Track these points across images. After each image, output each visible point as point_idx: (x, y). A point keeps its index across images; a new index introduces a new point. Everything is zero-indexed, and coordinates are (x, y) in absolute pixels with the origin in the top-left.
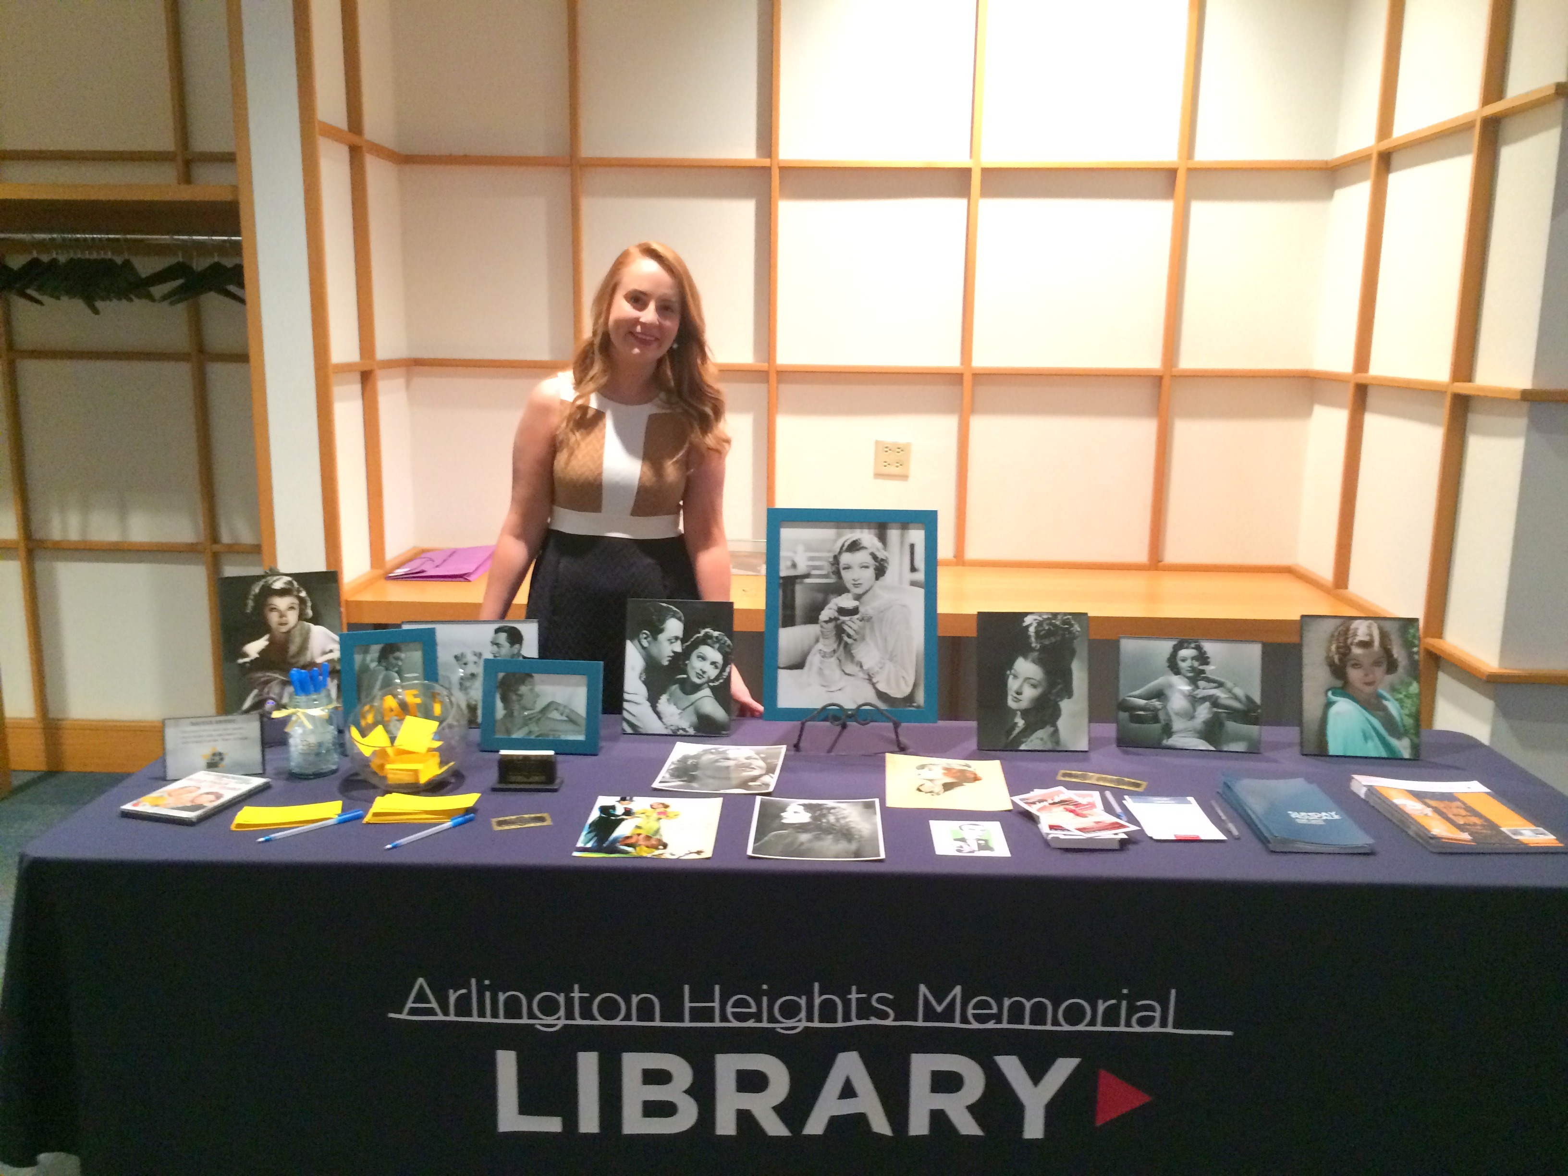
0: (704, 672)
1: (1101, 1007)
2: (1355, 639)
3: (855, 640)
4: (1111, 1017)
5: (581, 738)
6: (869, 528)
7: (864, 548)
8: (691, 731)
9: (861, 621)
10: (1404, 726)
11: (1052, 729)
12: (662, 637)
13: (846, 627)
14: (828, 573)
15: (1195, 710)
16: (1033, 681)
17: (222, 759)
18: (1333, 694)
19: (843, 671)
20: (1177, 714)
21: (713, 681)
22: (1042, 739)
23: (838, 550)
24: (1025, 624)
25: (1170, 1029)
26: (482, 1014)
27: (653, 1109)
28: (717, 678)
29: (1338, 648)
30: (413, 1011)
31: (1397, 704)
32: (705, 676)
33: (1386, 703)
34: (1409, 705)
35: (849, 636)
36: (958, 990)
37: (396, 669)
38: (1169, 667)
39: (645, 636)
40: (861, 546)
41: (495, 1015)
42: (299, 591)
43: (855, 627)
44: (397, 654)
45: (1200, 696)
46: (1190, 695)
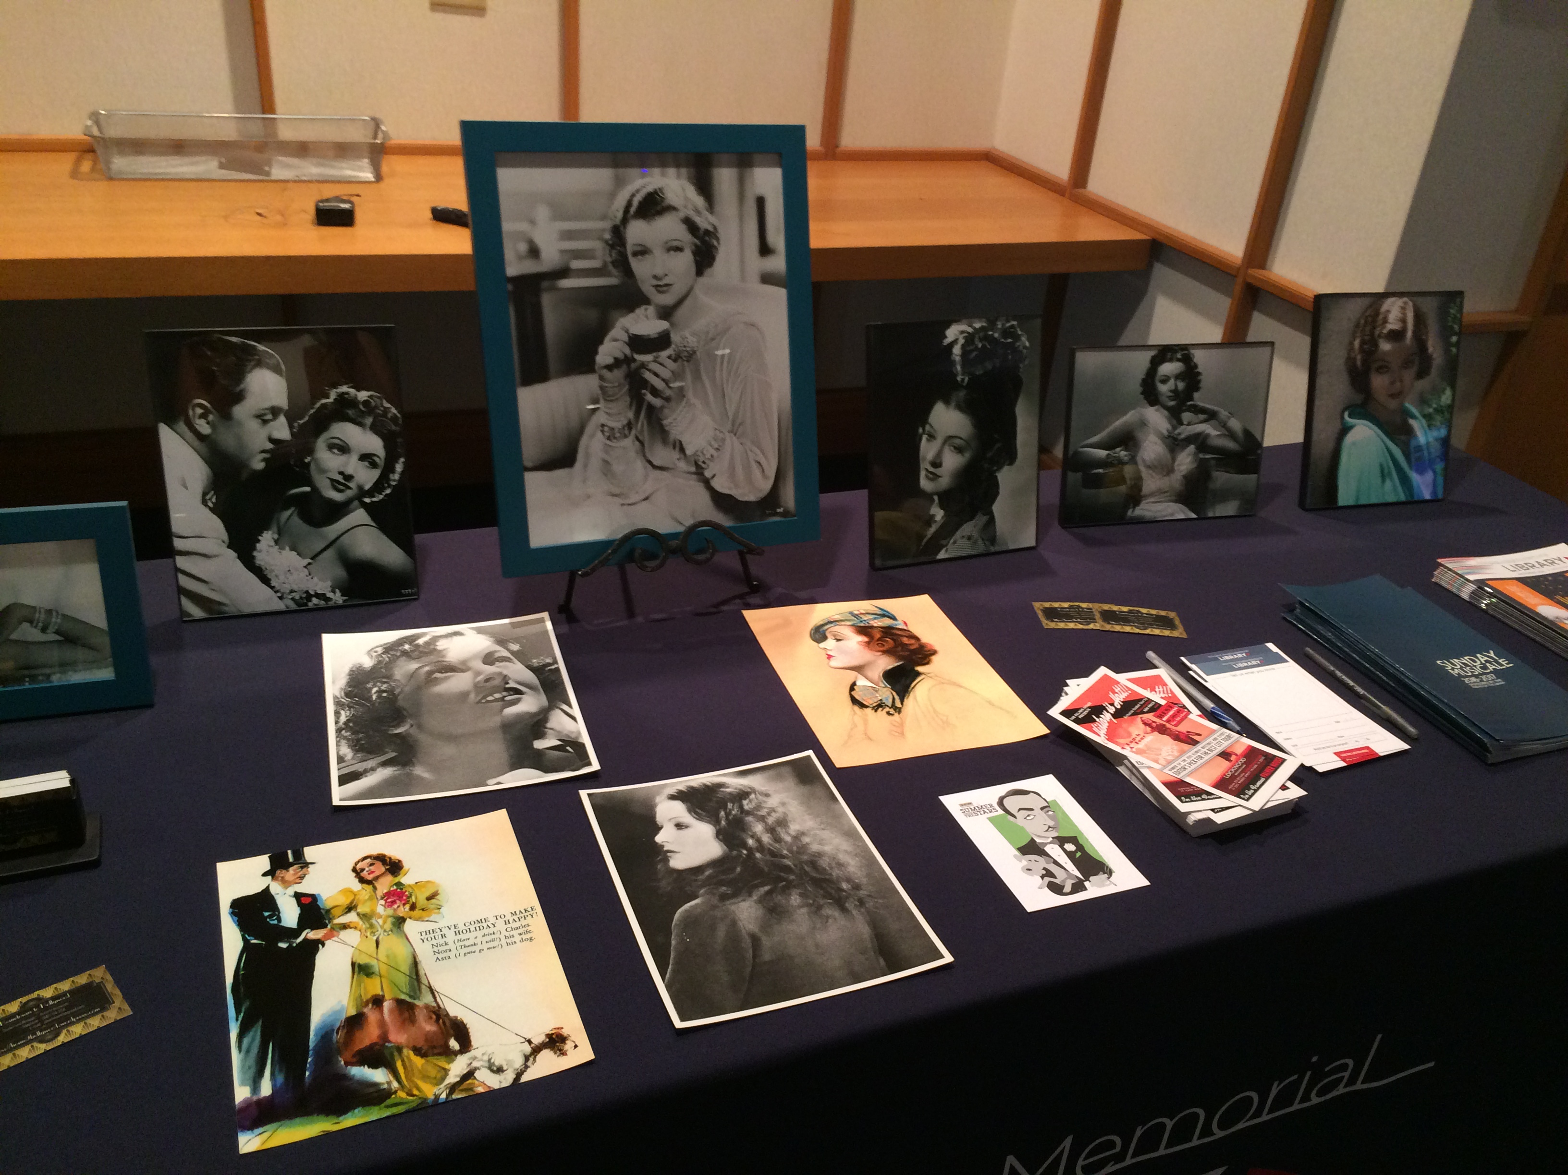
0: (349, 478)
1: (1274, 1092)
2: (1384, 328)
3: (668, 399)
4: (1284, 1098)
5: (106, 674)
6: (678, 166)
7: (671, 208)
8: (338, 598)
9: (675, 361)
11: (985, 519)
12: (240, 411)
13: (648, 375)
14: (605, 265)
15: (1174, 459)
18: (1350, 416)
19: (650, 462)
20: (1150, 468)
21: (370, 493)
22: (969, 538)
23: (620, 215)
24: (946, 342)
25: (1357, 1087)
28: (378, 486)
31: (1425, 423)
33: (1412, 422)
34: (1439, 424)
35: (655, 392)
36: (1067, 1143)
38: (1142, 393)
39: (199, 411)
40: (664, 204)
43: (665, 373)
45: (1183, 436)
46: (1169, 436)
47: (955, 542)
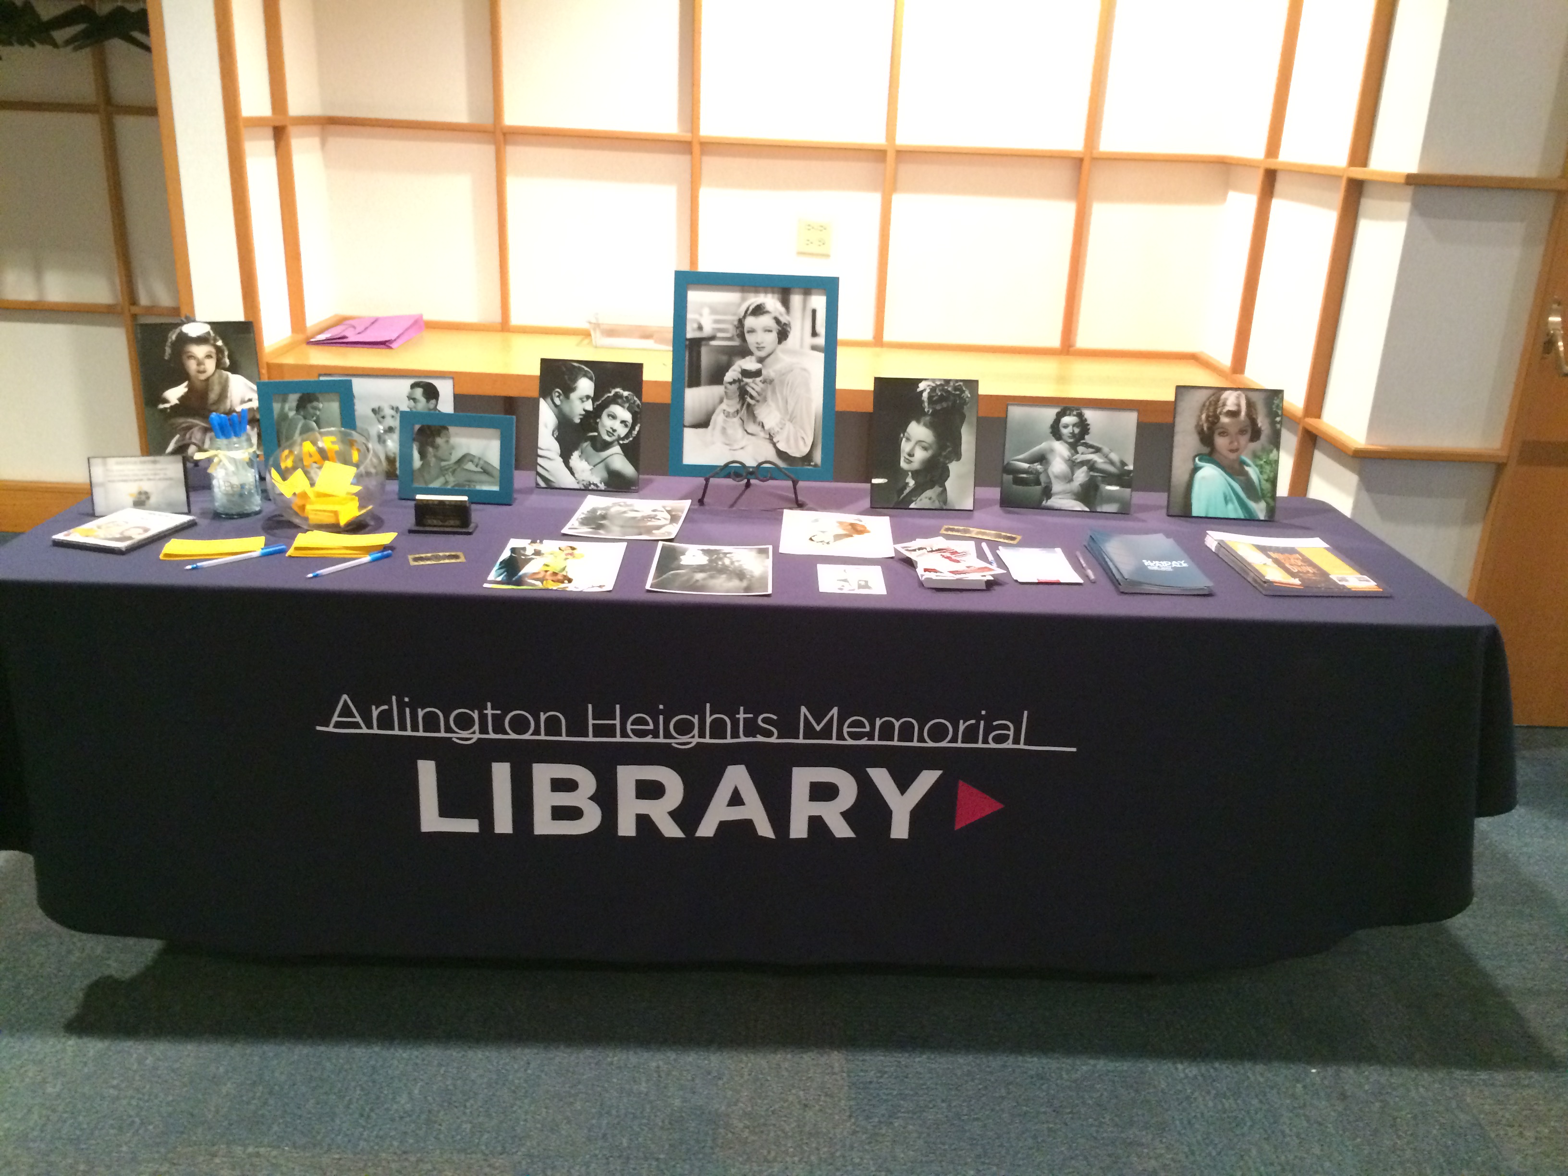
0: (614, 431)
1: (962, 727)
2: (1224, 408)
3: (758, 401)
4: (971, 735)
5: (496, 488)
6: (773, 293)
7: (768, 312)
8: (602, 486)
9: (763, 383)
10: (1262, 489)
11: (941, 489)
12: (574, 396)
13: (749, 389)
14: (733, 336)
15: (1073, 474)
16: (924, 444)
17: (148, 498)
18: (1200, 460)
19: (746, 431)
20: (1057, 477)
21: (623, 439)
22: (930, 499)
23: (743, 314)
24: (919, 390)
25: (1022, 746)
26: (403, 727)
27: (560, 813)
28: (627, 436)
29: (1208, 417)
30: (338, 725)
31: (1257, 469)
32: (615, 434)
33: (1247, 468)
34: (1268, 471)
35: (752, 397)
36: (835, 710)
37: (315, 418)
38: (1051, 433)
39: (557, 394)
40: (765, 310)
41: (415, 728)
42: (215, 340)
43: (758, 388)
44: (315, 404)
45: (1079, 460)
46: (1069, 460)
47: (921, 500)
